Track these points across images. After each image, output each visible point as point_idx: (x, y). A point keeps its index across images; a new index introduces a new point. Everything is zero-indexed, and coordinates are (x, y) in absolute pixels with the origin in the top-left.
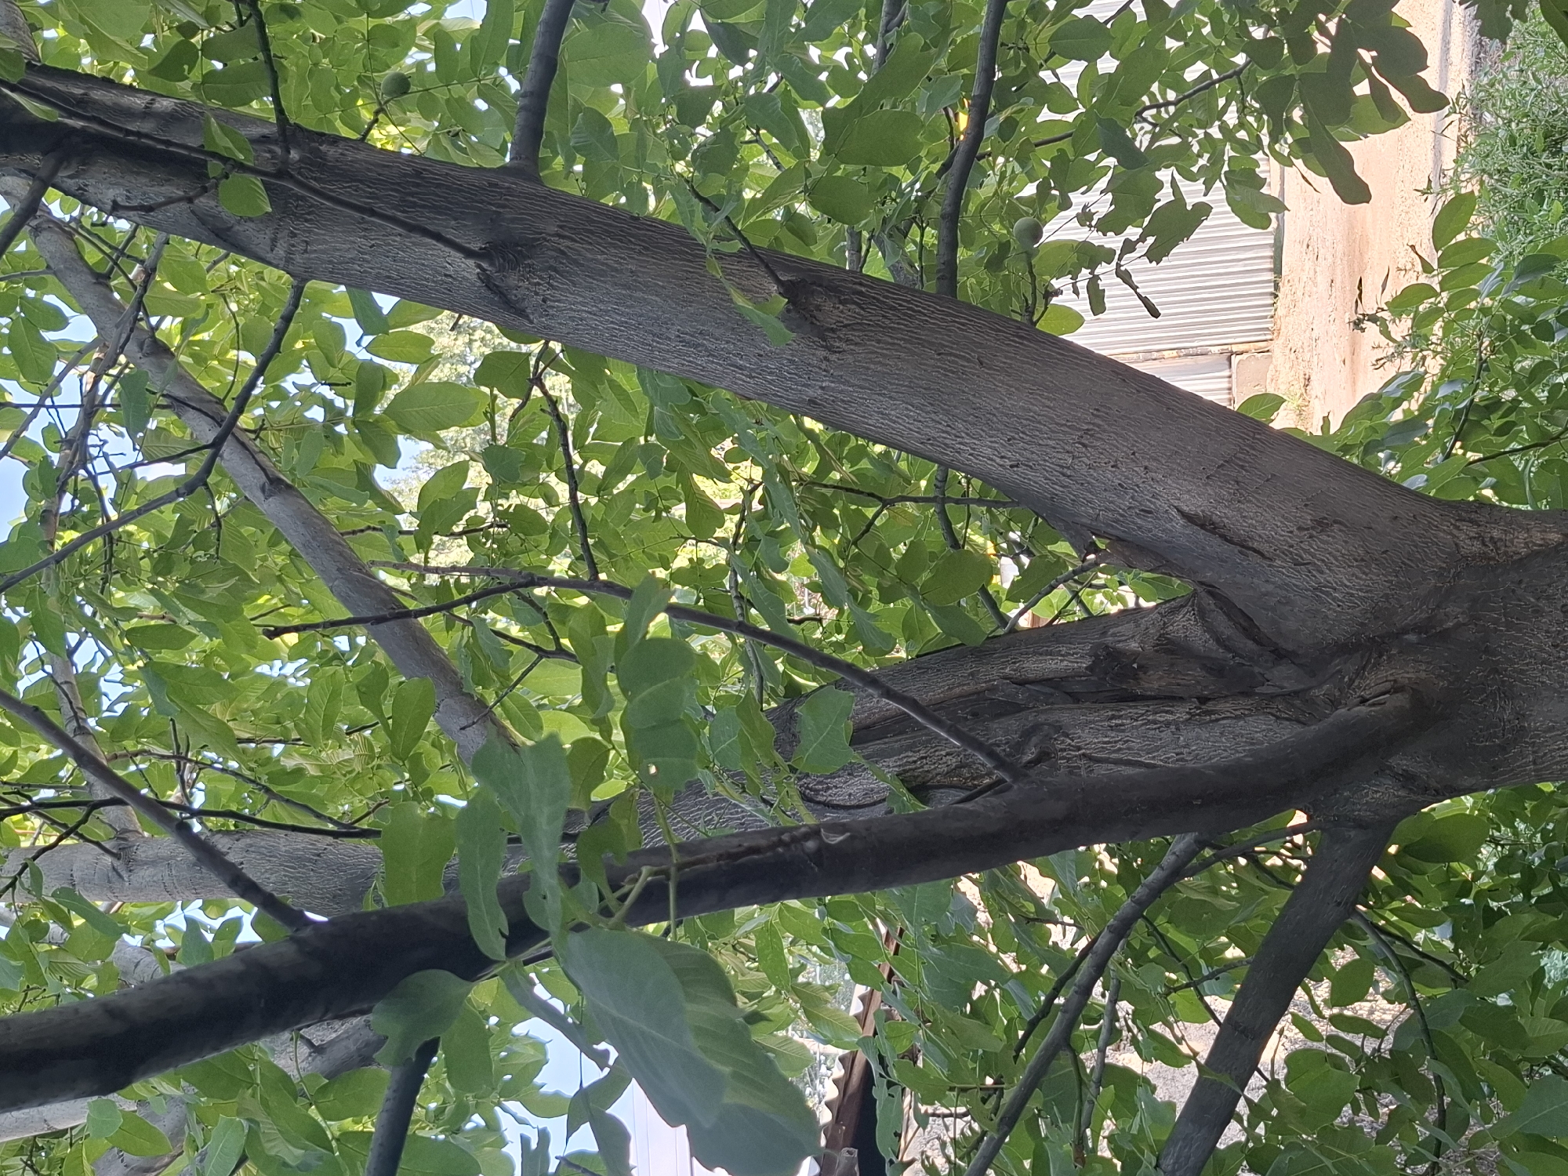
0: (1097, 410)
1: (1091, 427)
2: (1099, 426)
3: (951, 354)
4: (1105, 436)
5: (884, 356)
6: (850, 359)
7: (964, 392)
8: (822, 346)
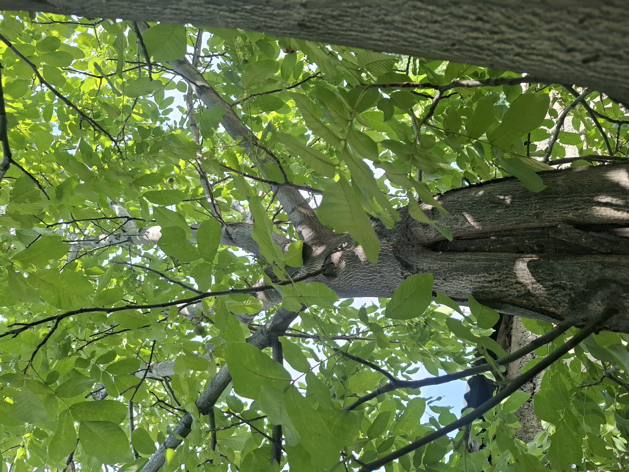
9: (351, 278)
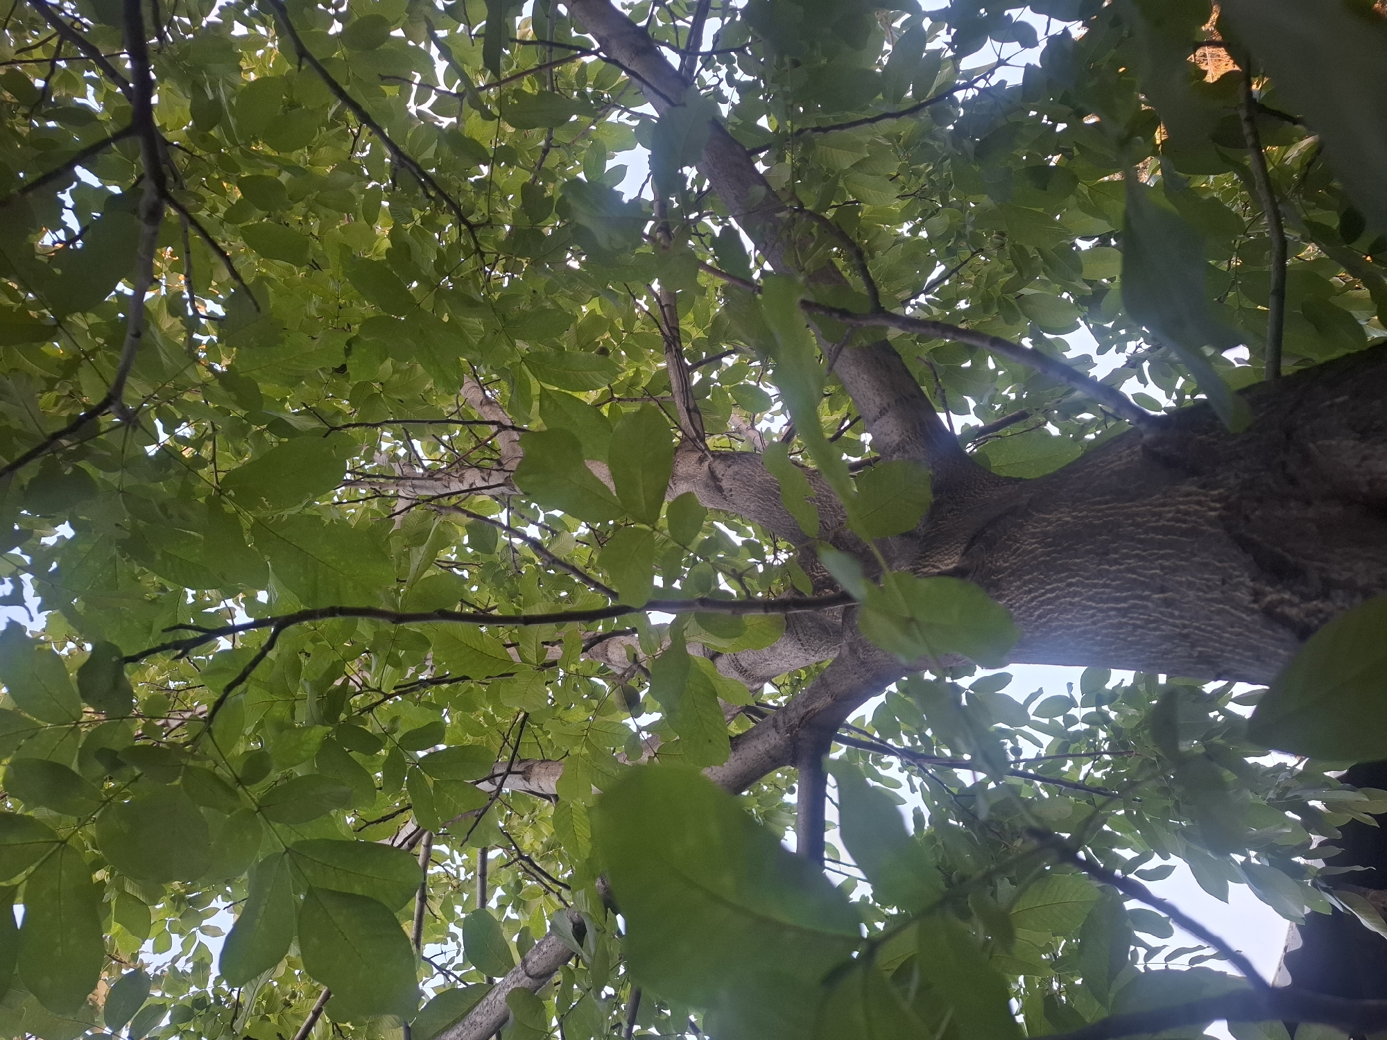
9: (1050, 601)
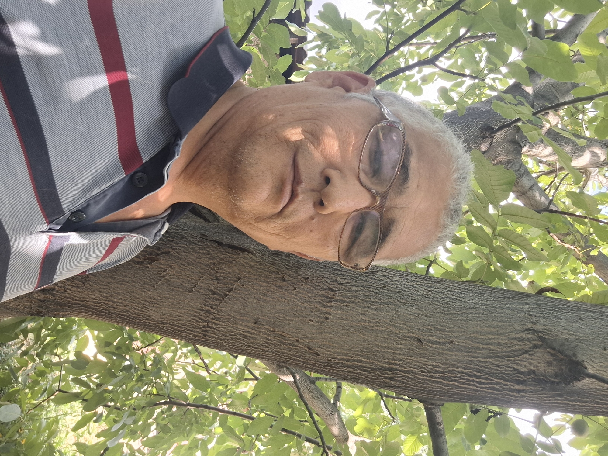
0: (327, 318)
1: (329, 304)
2: (324, 306)
3: (443, 344)
4: (318, 299)
5: (492, 333)
6: (517, 326)
7: (426, 316)
8: (540, 332)
